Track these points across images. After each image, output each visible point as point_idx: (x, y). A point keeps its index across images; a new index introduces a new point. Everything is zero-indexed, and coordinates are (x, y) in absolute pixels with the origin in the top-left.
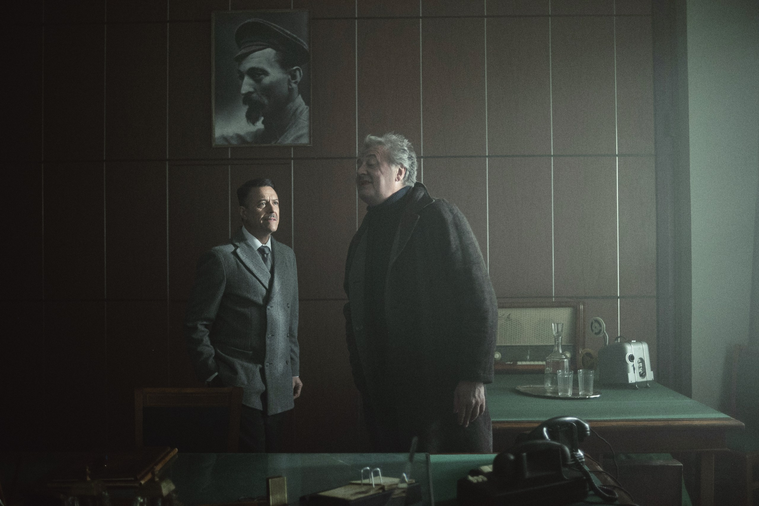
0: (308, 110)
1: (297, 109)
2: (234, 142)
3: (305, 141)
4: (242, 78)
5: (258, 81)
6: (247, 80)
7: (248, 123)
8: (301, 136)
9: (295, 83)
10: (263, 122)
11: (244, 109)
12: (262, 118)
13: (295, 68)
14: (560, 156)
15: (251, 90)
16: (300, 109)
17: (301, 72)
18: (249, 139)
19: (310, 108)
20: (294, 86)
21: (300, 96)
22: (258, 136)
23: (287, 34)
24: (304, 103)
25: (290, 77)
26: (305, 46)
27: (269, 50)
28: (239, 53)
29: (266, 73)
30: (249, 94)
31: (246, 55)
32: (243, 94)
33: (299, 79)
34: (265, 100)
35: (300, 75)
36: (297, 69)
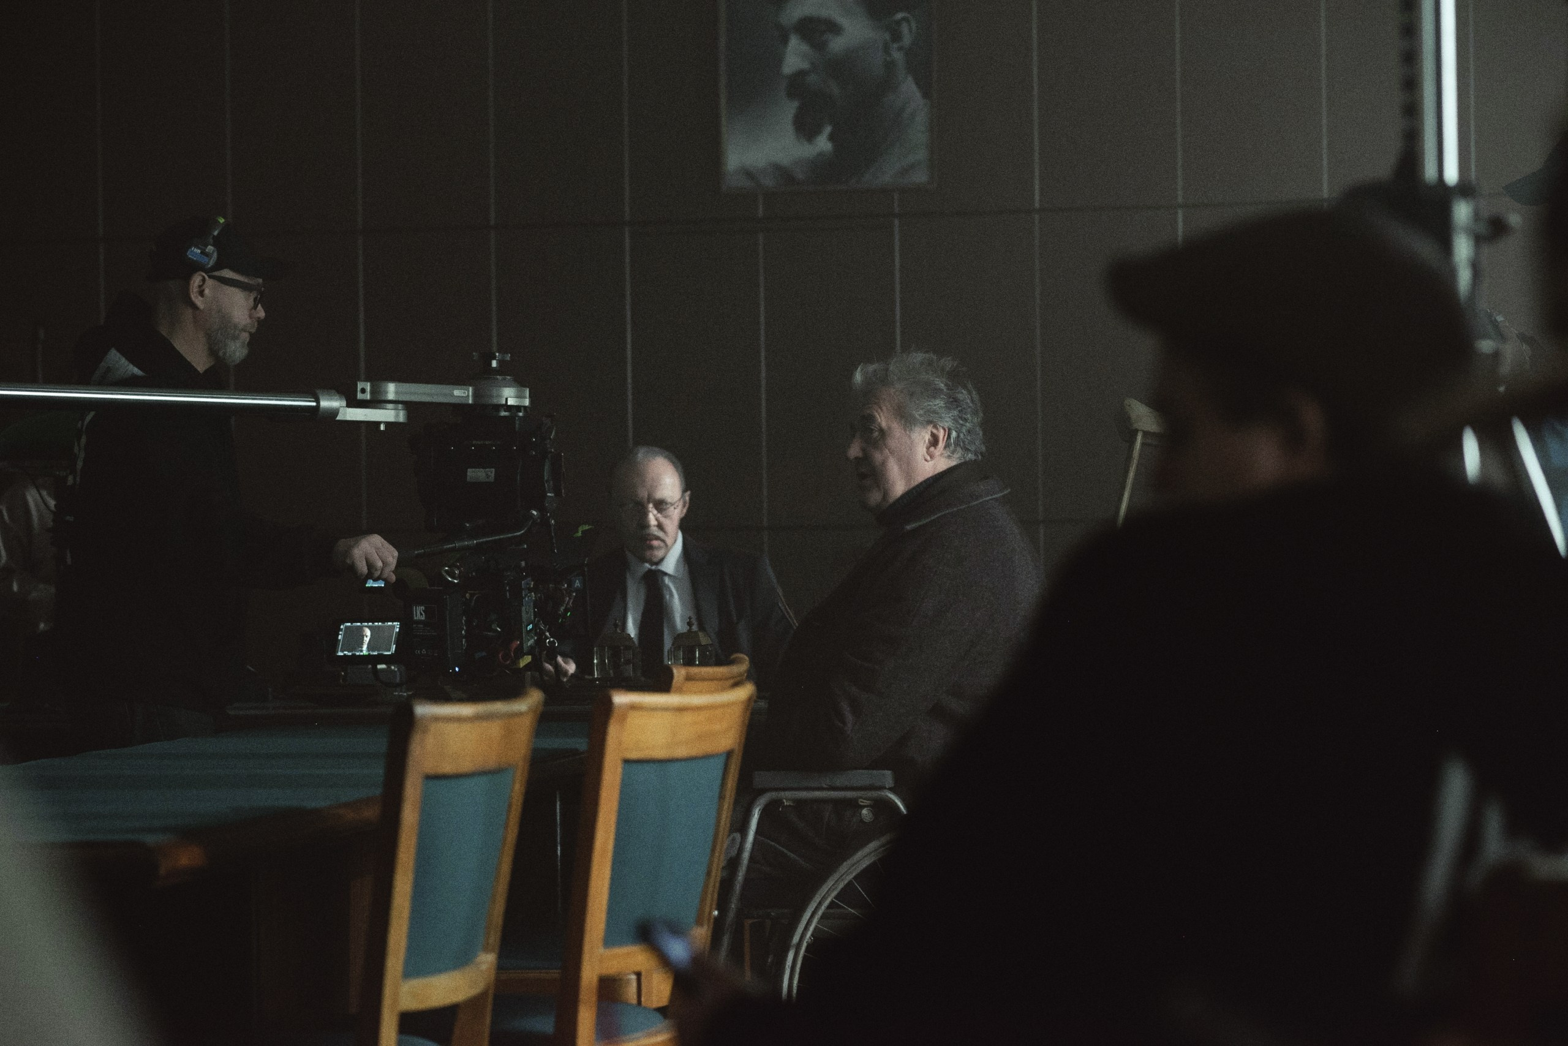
0: (926, 109)
2: (768, 182)
3: (920, 177)
4: (785, 40)
5: (819, 46)
6: (794, 43)
7: (799, 139)
8: (912, 166)
9: (900, 49)
10: (831, 138)
11: (789, 109)
12: (828, 129)
13: (900, 16)
15: (805, 65)
16: (912, 106)
17: (913, 24)
18: (800, 176)
19: (931, 104)
20: (897, 56)
21: (910, 79)
22: (821, 168)
24: (918, 95)
25: (887, 36)
29: (833, 28)
30: (801, 74)
32: (786, 77)
33: (907, 40)
34: (835, 89)
35: (911, 31)
36: (904, 19)
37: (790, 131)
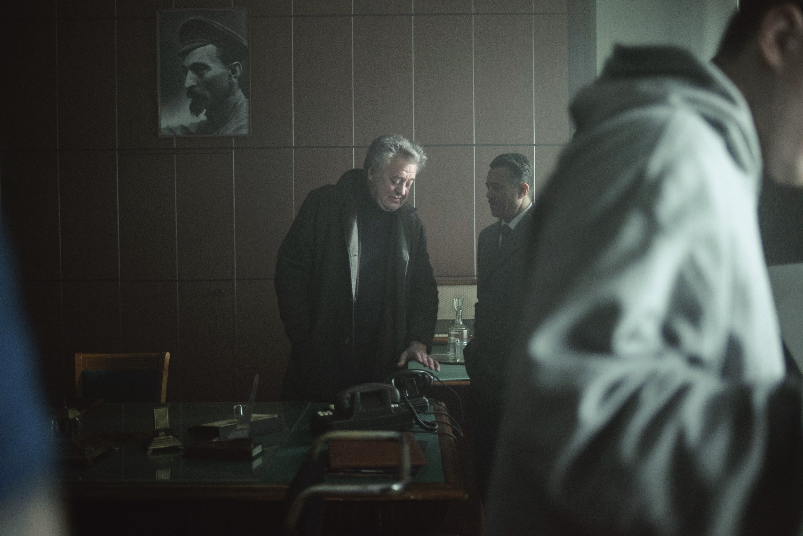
0: (247, 103)
1: (236, 103)
2: (179, 133)
3: (245, 131)
4: (186, 72)
5: (201, 76)
6: (190, 74)
7: (192, 115)
8: (241, 127)
9: (235, 77)
10: (206, 114)
11: (188, 102)
12: (205, 111)
13: (235, 63)
14: (480, 145)
15: (195, 84)
16: (241, 102)
17: (241, 67)
18: (192, 130)
19: (249, 102)
20: (234, 80)
21: (240, 90)
22: (200, 127)
23: (227, 31)
24: (243, 97)
25: (230, 71)
26: (244, 41)
27: (211, 46)
28: (183, 49)
29: (208, 68)
30: (192, 87)
31: (190, 50)
32: (187, 88)
33: (238, 73)
34: (208, 94)
35: (240, 69)
36: (237, 64)
37: (188, 111)
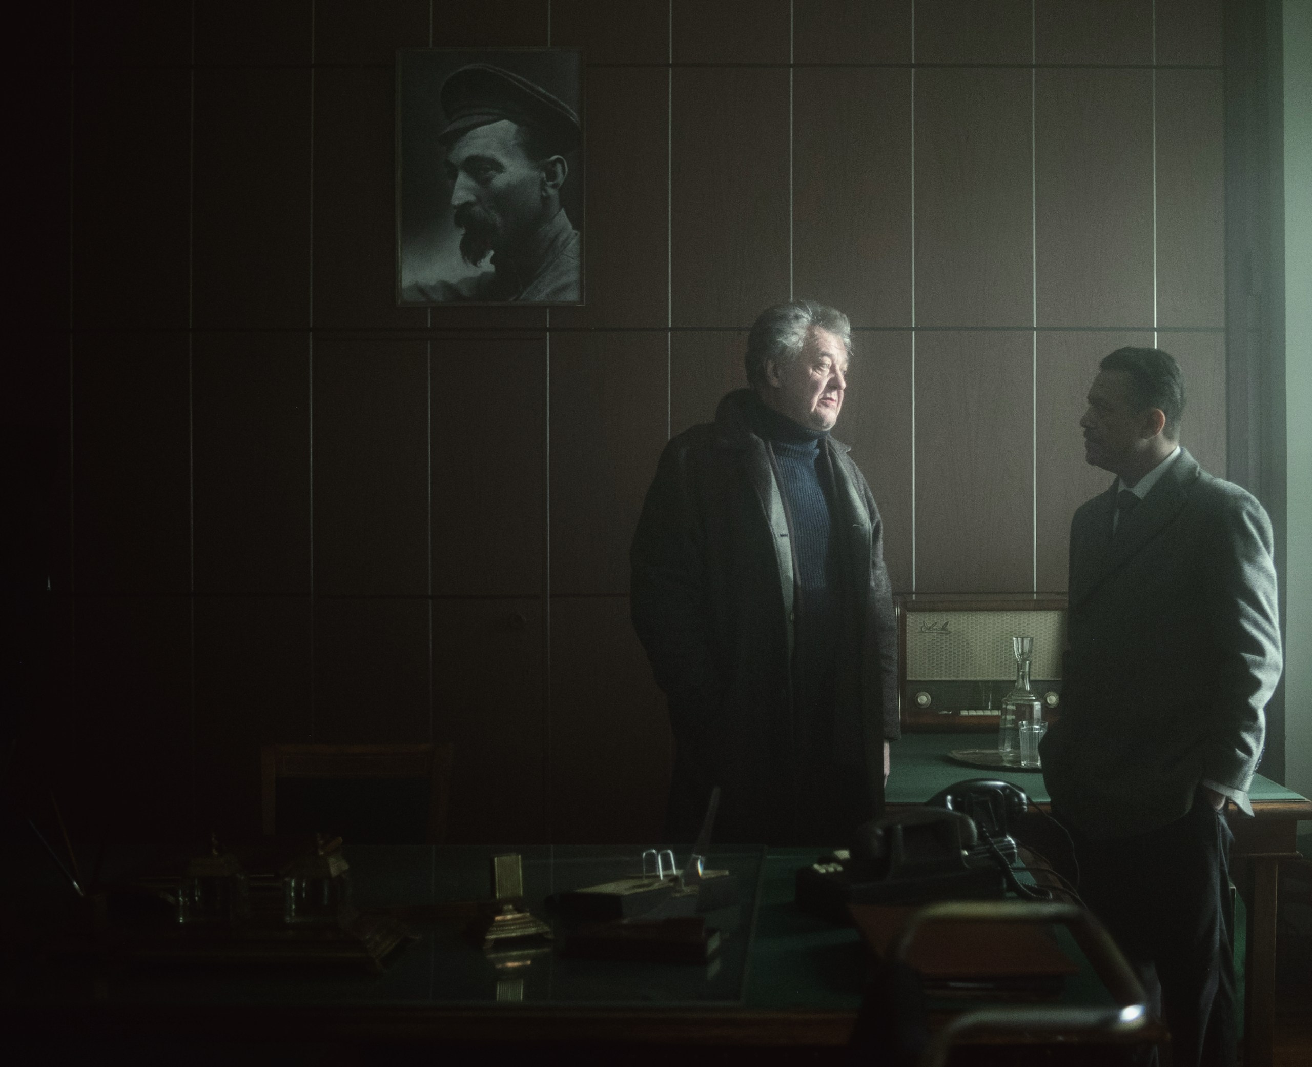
0: (576, 238)
1: (556, 237)
2: (438, 297)
3: (572, 296)
4: (453, 175)
5: (484, 182)
6: (462, 179)
7: (465, 261)
8: (565, 287)
9: (554, 186)
10: (493, 261)
11: (458, 236)
12: (491, 254)
13: (553, 158)
14: (1049, 329)
15: (472, 198)
16: (565, 236)
17: (566, 166)
18: (466, 292)
19: (581, 236)
20: (552, 192)
21: (563, 212)
22: (482, 286)
23: (538, 93)
24: (570, 226)
25: (544, 175)
26: (572, 115)
27: (504, 124)
28: (449, 129)
29: (499, 168)
30: (468, 204)
31: (461, 133)
32: (455, 207)
33: (560, 179)
34: (497, 218)
36: (558, 160)
37: (458, 253)
